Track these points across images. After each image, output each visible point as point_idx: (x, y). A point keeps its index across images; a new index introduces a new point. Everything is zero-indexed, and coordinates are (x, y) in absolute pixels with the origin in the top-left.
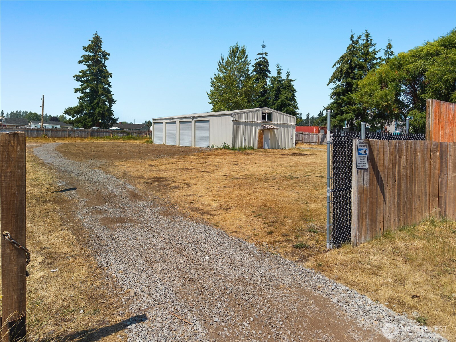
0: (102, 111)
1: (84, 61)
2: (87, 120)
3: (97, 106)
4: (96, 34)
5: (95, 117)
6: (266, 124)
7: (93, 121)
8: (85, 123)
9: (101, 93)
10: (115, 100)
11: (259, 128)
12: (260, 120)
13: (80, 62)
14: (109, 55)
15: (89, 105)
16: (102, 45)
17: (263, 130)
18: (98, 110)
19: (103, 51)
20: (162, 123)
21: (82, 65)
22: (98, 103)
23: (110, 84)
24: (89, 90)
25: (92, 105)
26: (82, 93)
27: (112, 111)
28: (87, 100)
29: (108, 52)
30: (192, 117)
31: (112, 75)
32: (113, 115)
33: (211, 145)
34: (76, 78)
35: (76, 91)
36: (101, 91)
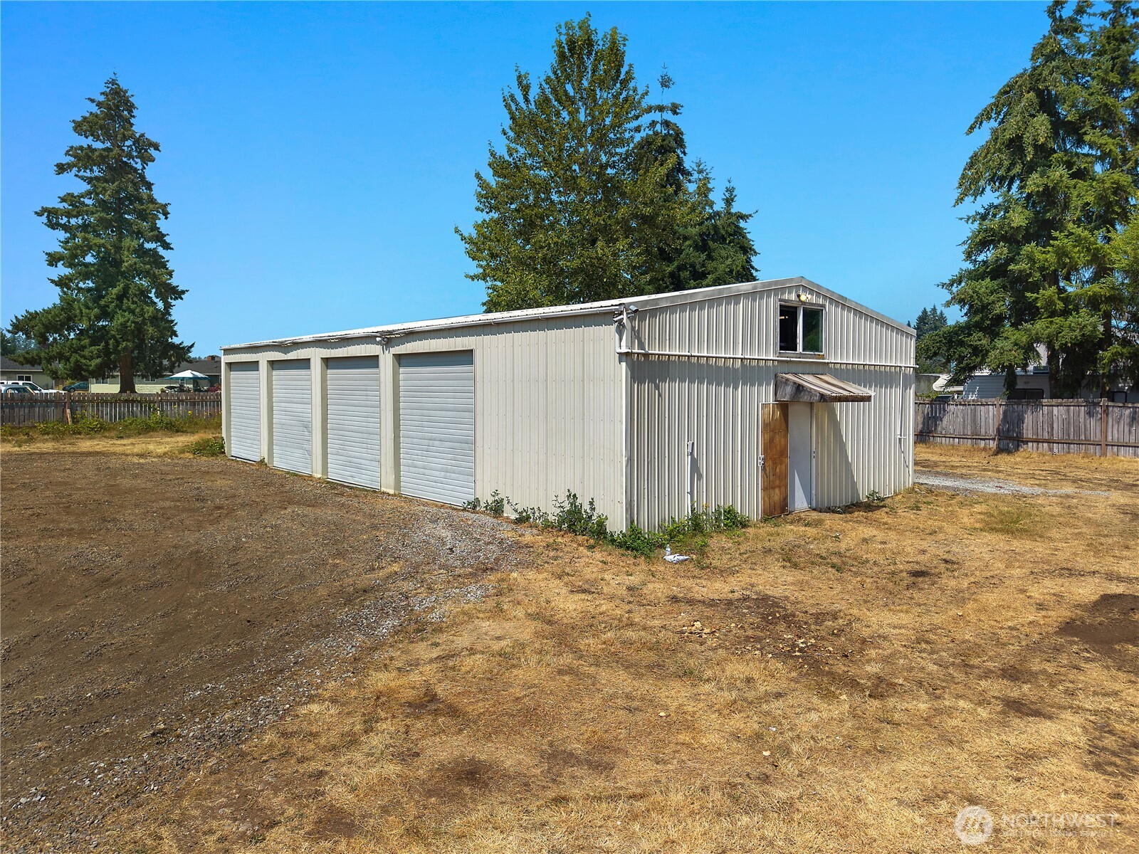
0: (133, 322)
1: (75, 166)
2: (86, 353)
3: (117, 306)
4: (113, 82)
5: (111, 342)
6: (800, 368)
7: (107, 352)
8: (77, 361)
9: (131, 266)
10: (180, 289)
11: (766, 395)
12: (768, 351)
13: (61, 168)
14: (156, 147)
15: (90, 304)
16: (134, 117)
17: (783, 407)
18: (121, 320)
19: (137, 135)
20: (254, 366)
21: (69, 177)
22: (120, 298)
23: (167, 239)
24: (93, 256)
25: (102, 303)
26: (71, 265)
27: (172, 321)
28: (89, 290)
29: (154, 139)
30: (382, 334)
31: (169, 209)
32: (177, 336)
33: (486, 497)
34: (48, 217)
35: (53, 259)
36: (129, 260)
